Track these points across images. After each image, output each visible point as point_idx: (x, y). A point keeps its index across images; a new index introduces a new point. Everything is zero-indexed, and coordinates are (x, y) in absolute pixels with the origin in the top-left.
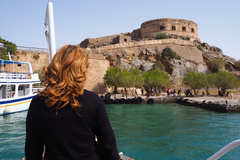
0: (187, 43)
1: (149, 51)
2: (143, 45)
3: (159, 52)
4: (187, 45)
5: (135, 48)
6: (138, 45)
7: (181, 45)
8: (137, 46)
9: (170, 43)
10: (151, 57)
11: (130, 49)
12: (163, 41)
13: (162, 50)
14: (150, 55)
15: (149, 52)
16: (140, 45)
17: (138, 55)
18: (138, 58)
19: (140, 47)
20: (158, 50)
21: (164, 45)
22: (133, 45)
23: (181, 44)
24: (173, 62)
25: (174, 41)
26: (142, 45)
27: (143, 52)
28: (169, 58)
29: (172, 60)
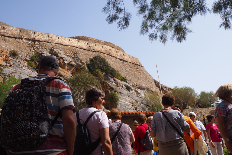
0: (130, 59)
1: (60, 55)
2: (43, 39)
3: (81, 62)
4: (130, 61)
5: (21, 41)
6: (30, 36)
7: (121, 60)
8: (29, 40)
9: (103, 52)
10: (63, 68)
11: (5, 40)
12: (90, 44)
13: (88, 60)
14: (60, 63)
15: (57, 56)
16: (36, 39)
17: (28, 59)
18: (26, 65)
19: (36, 43)
20: (81, 57)
21: (91, 53)
22: (15, 32)
23: (121, 58)
24: (115, 83)
25: (108, 50)
26: (41, 40)
27: (41, 54)
28: (105, 75)
29: (112, 80)
